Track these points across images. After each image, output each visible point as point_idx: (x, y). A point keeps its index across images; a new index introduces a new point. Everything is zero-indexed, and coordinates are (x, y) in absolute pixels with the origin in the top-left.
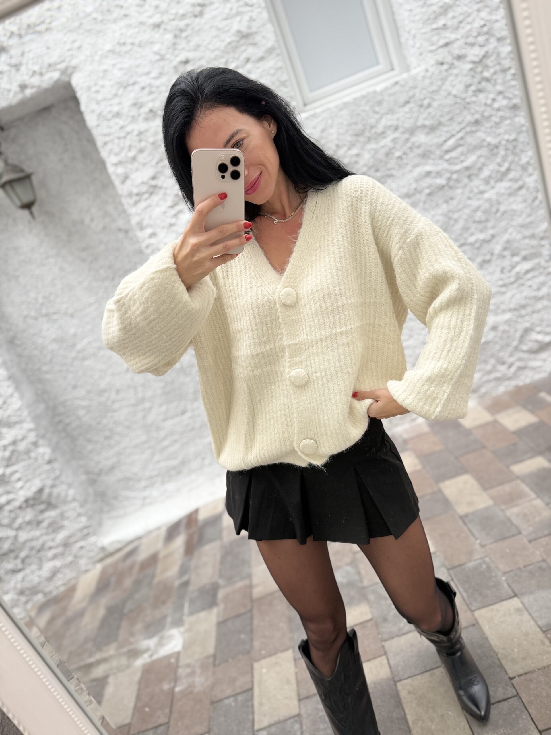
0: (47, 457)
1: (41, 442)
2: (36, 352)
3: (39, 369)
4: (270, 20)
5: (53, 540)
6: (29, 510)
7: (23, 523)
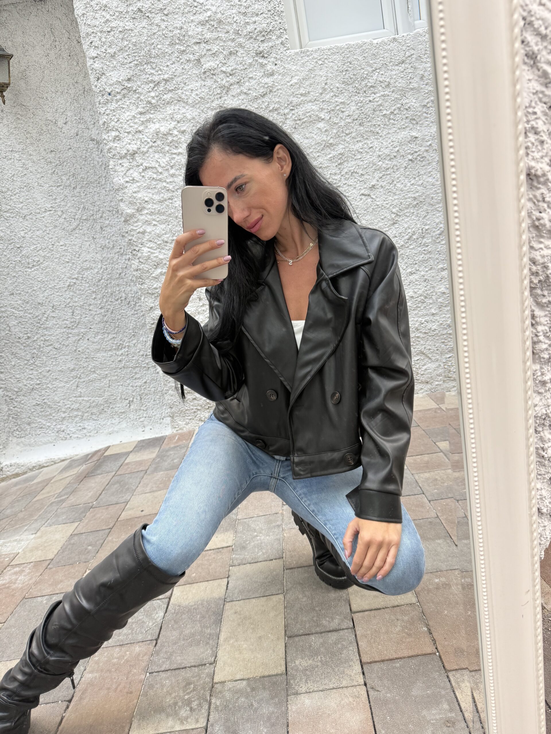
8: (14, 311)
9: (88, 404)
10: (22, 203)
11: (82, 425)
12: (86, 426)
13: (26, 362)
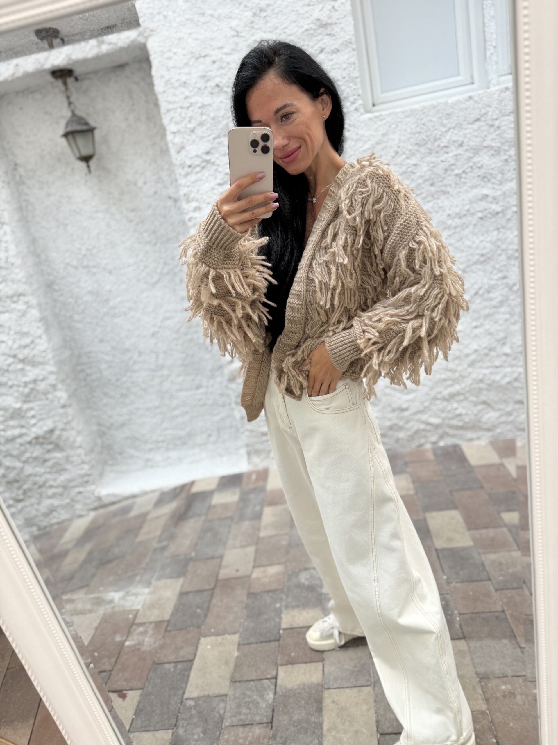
0: (62, 402)
1: (60, 386)
2: (71, 300)
3: (71, 317)
4: (353, 12)
5: (55, 480)
6: (38, 447)
7: (31, 457)
8: (103, 356)
9: (172, 437)
11: (166, 454)
12: (170, 455)
13: (116, 401)
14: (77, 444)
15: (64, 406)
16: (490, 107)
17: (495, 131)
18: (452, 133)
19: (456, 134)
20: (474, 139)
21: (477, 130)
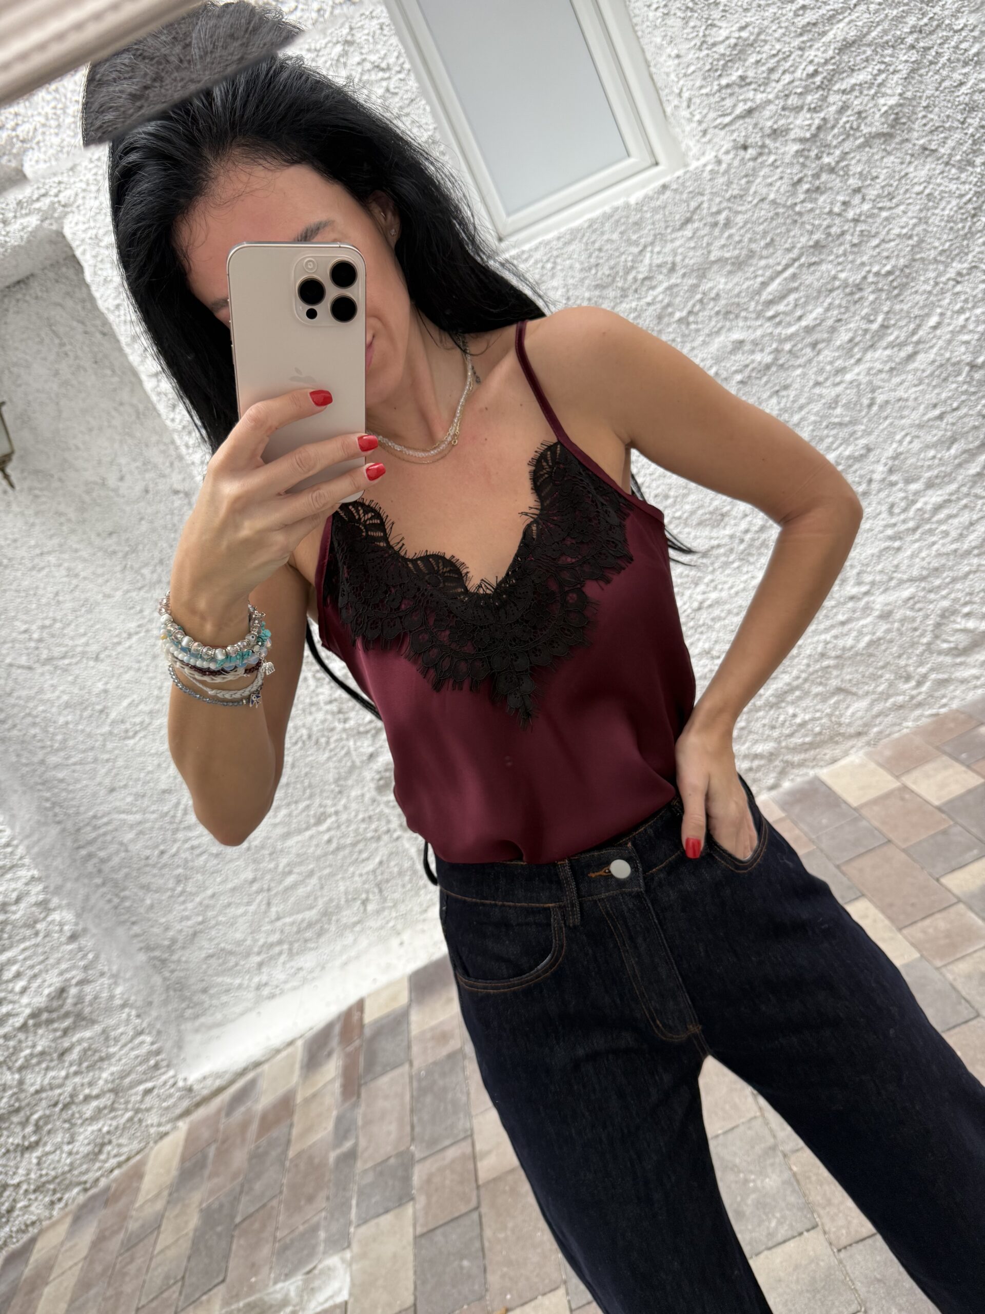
0: (68, 929)
1: (55, 901)
2: (34, 731)
3: (42, 762)
4: (423, 92)
5: (90, 1084)
6: (40, 1032)
7: (32, 1055)
8: (123, 816)
9: (295, 929)
10: (85, 634)
11: (292, 964)
12: (300, 965)
13: (169, 893)
14: (118, 1002)
15: (73, 937)
16: (702, 194)
17: (722, 232)
18: (652, 252)
19: (659, 253)
20: (691, 254)
21: (691, 238)
